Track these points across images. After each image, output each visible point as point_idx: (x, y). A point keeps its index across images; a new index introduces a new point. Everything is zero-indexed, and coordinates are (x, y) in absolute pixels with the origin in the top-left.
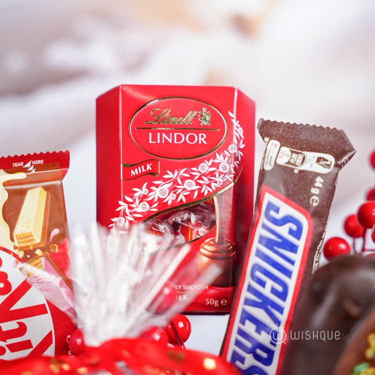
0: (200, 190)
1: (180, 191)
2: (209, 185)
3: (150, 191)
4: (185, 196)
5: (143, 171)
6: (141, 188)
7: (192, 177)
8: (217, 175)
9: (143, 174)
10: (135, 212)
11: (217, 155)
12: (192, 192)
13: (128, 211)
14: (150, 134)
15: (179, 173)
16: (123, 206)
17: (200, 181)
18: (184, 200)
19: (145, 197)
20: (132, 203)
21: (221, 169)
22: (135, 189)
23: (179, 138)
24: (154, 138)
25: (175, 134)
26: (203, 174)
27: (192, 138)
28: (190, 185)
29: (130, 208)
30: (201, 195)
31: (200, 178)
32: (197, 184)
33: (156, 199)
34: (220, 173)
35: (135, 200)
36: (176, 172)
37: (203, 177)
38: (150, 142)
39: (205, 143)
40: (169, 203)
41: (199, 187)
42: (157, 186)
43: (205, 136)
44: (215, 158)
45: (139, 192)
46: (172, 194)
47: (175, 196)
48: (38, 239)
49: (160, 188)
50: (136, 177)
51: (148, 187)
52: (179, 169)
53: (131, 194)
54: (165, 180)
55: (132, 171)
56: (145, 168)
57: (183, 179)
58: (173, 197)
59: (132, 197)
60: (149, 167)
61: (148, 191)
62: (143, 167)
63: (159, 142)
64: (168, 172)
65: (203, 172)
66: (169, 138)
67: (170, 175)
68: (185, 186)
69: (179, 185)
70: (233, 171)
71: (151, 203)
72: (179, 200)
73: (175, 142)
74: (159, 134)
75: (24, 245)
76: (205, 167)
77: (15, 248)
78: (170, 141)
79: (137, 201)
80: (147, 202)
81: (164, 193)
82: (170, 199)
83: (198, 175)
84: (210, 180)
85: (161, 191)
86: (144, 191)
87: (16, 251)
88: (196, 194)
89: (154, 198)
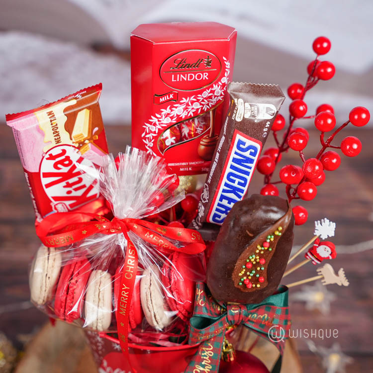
0: (202, 108)
1: (190, 110)
2: (208, 105)
3: (172, 111)
4: (193, 112)
5: (168, 98)
6: (166, 109)
7: (198, 101)
8: (213, 97)
9: (168, 101)
10: (162, 124)
11: (214, 85)
12: (198, 109)
13: (157, 123)
14: (173, 76)
15: (190, 99)
16: (154, 120)
17: (202, 103)
18: (192, 115)
19: (168, 114)
20: (160, 118)
21: (215, 94)
22: (162, 110)
23: (191, 77)
24: (176, 78)
25: (189, 75)
26: (205, 98)
27: (199, 77)
28: (197, 106)
29: (159, 121)
30: (202, 111)
31: (203, 101)
32: (201, 104)
33: (175, 115)
34: (215, 96)
35: (162, 116)
36: (188, 98)
37: (205, 100)
38: (173, 80)
39: (207, 78)
40: (183, 118)
41: (202, 106)
42: (176, 107)
43: (207, 74)
44: (212, 87)
45: (164, 112)
46: (185, 111)
47: (187, 113)
48: (86, 135)
49: (178, 109)
50: (163, 102)
51: (170, 108)
52: (190, 96)
53: (160, 113)
54: (181, 104)
55: (161, 99)
56: (169, 97)
57: (192, 102)
58: (186, 113)
59: (160, 115)
60: (171, 96)
61: (170, 111)
62: (167, 96)
63: (178, 80)
64: (183, 98)
65: (205, 97)
66: (185, 77)
67: (184, 100)
68: (193, 106)
69: (189, 106)
70: (223, 94)
71: (172, 118)
72: (189, 115)
73: (189, 80)
74: (178, 75)
75: (78, 140)
76: (206, 94)
77: (73, 143)
78: (185, 79)
79: (164, 117)
80: (170, 117)
81: (180, 112)
82: (183, 115)
83: (201, 99)
84: (208, 101)
85: (179, 111)
86: (168, 111)
87: (74, 145)
88: (200, 111)
89: (174, 115)
